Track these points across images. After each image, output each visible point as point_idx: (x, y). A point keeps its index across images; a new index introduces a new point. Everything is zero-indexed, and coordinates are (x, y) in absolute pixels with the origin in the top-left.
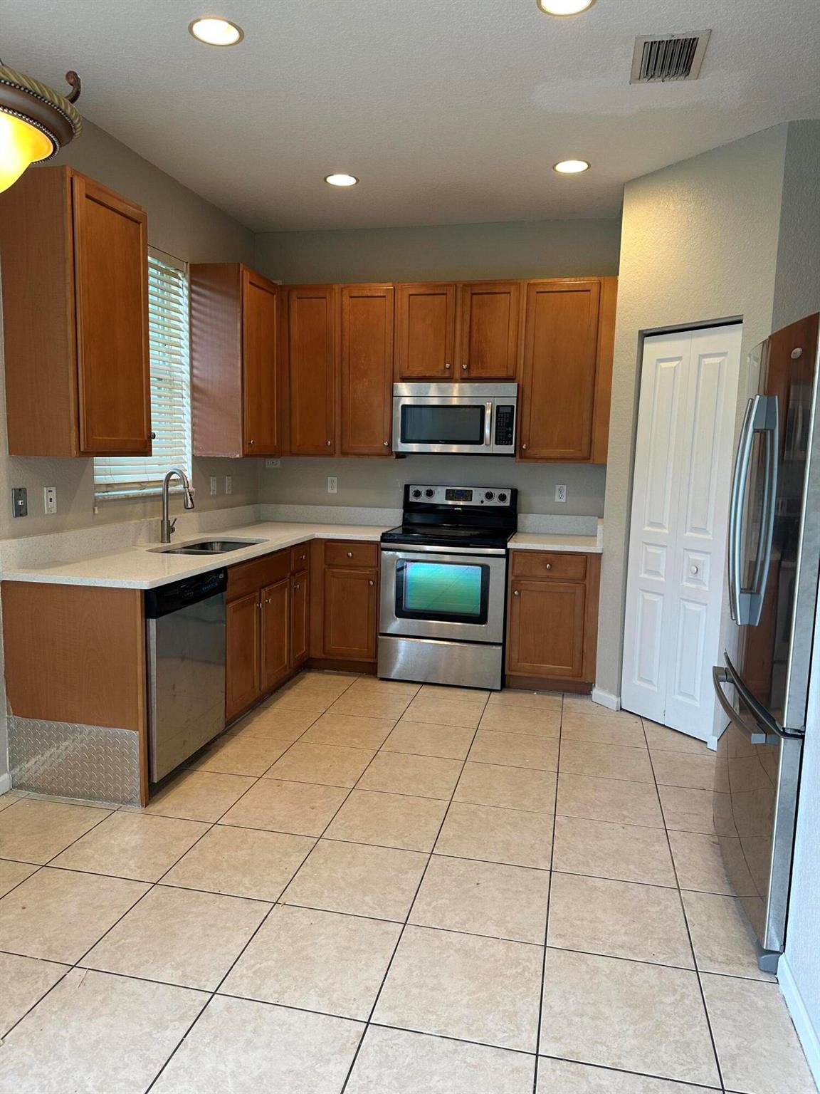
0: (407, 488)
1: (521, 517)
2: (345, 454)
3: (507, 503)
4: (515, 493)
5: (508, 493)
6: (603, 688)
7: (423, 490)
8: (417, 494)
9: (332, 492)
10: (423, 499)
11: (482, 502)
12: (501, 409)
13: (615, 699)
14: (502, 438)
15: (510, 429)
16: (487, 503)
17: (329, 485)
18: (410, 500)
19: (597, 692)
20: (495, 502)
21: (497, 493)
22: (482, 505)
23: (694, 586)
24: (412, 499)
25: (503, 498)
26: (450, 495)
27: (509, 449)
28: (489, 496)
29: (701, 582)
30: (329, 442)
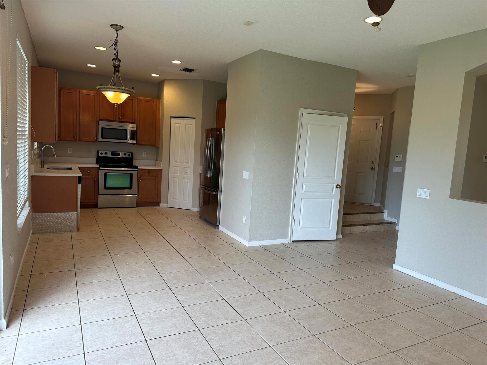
0: (98, 152)
1: (134, 161)
2: (80, 140)
3: (130, 157)
4: (132, 154)
5: (131, 154)
6: (163, 203)
7: (104, 152)
8: (102, 154)
9: (70, 153)
10: (104, 155)
11: (123, 156)
12: (132, 131)
13: (167, 205)
14: (133, 138)
15: (135, 136)
16: (125, 156)
17: (69, 150)
18: (99, 155)
19: (161, 204)
20: (126, 156)
21: (127, 154)
22: (123, 157)
23: (186, 175)
24: (100, 155)
25: (129, 155)
26: (113, 154)
27: (135, 142)
28: (125, 154)
29: (188, 175)
30: (75, 137)
